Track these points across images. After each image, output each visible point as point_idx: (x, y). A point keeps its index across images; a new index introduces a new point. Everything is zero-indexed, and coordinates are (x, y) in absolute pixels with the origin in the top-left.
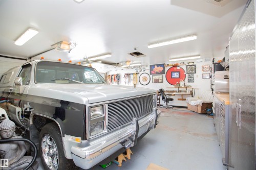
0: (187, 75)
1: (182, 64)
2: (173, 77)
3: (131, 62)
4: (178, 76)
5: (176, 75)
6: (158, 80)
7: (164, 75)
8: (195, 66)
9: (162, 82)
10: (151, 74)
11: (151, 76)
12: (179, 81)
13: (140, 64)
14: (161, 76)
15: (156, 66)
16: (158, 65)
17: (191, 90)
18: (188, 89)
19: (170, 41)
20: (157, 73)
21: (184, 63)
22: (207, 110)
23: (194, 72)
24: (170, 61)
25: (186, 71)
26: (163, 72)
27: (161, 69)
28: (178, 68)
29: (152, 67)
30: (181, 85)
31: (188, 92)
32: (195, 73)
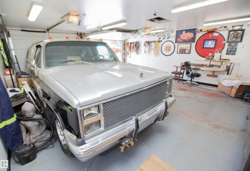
0: (227, 44)
1: (223, 28)
2: (206, 46)
3: (152, 29)
4: (212, 46)
5: (210, 44)
6: (185, 50)
7: (194, 44)
8: (243, 31)
9: (189, 53)
10: (176, 42)
11: (176, 45)
12: (213, 53)
13: (163, 31)
14: (189, 45)
15: (184, 32)
16: (187, 31)
17: (229, 64)
18: (224, 63)
19: (205, 2)
20: (185, 41)
21: (225, 27)
22: (244, 94)
23: (239, 40)
24: (205, 25)
25: (226, 38)
26: (193, 40)
27: (191, 35)
28: (215, 34)
29: (179, 33)
30: (215, 58)
31: (223, 68)
32: (241, 41)
